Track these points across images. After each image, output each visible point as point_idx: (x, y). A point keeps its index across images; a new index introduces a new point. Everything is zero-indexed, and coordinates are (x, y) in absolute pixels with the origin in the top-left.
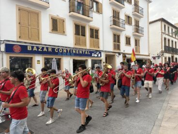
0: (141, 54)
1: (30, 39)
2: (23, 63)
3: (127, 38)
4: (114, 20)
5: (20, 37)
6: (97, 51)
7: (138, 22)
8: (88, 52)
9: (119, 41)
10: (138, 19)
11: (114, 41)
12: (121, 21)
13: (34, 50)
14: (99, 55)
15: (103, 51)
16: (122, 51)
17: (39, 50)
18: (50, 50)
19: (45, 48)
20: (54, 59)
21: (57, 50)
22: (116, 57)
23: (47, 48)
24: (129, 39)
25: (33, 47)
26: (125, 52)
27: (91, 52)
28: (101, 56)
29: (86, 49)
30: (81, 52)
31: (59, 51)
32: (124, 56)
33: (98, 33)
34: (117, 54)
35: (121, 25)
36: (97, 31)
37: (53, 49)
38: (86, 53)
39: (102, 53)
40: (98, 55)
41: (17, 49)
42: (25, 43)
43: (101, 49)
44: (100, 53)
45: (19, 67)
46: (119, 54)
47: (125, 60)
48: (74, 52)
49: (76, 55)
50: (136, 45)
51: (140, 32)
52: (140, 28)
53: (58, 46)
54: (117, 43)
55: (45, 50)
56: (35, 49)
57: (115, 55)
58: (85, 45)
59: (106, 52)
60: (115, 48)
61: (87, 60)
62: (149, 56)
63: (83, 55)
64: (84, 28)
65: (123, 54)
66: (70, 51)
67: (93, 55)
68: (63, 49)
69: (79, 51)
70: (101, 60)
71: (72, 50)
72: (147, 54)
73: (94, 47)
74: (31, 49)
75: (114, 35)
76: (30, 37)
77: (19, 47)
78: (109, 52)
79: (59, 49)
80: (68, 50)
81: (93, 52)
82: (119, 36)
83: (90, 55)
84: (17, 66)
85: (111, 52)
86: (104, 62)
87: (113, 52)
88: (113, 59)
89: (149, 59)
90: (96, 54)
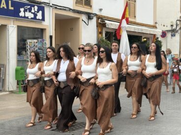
0: (138, 20)
8: (7, 2)
14: (39, 16)
15: (48, 4)
16: (95, 10)
22: (82, 24)
26: (103, 14)
28: (43, 19)
32: (101, 25)
34: (84, 17)
38: (3, 5)
39: (47, 10)
40: (35, 15)
44: (41, 9)
46: (89, 16)
47: (101, 33)
57: (78, 19)
59: (55, 7)
60: (78, 2)
62: (155, 27)
65: (99, 17)
67: (22, 14)
70: (42, 31)
72: (152, 23)
78: (64, 9)
81: (23, 5)
83: (15, 14)
85: (70, 9)
86: (51, 37)
87: (74, 11)
88: (72, 29)
89: (155, 35)
90: (30, 10)
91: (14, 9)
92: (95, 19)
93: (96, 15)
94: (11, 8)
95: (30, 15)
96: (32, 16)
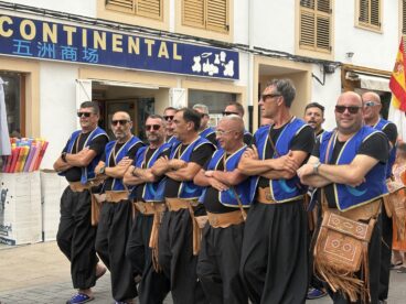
6: (217, 46)
8: (170, 46)
9: (325, 5)
14: (229, 71)
15: (245, 48)
16: (338, 55)
21: (6, 27)
22: (311, 83)
26: (356, 62)
27: (189, 52)
28: (236, 76)
29: (160, 33)
30: (134, 47)
31: (17, 34)
32: (351, 83)
34: (316, 70)
38: (163, 52)
39: (243, 58)
40: (222, 69)
43: (237, 36)
44: (233, 56)
46: (327, 68)
48: (100, 41)
49: (107, 58)
53: (16, 7)
54: (317, 13)
57: (304, 73)
58: (159, 11)
59: (260, 52)
60: (305, 40)
61: (164, 91)
65: (345, 69)
66: (77, 36)
67: (197, 67)
68: (39, 25)
69: (125, 40)
70: (234, 98)
71: (90, 33)
73: (205, 24)
78: (277, 55)
79: (17, 21)
80: (70, 31)
81: (198, 51)
83: (184, 67)
85: (288, 56)
86: (251, 109)
87: (297, 59)
90: (212, 60)
91: (182, 58)
92: (338, 73)
93: (340, 64)
94: (177, 57)
95: (211, 69)
96: (216, 70)
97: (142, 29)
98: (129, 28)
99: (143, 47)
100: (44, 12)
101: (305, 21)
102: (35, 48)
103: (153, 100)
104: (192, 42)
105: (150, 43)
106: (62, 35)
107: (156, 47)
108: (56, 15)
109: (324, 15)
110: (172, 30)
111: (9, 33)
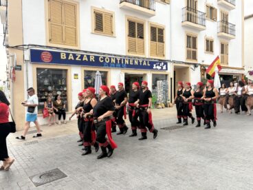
0: (230, 65)
1: (64, 43)
2: (55, 78)
3: (207, 41)
4: (188, 14)
5: (50, 40)
6: (161, 61)
7: (227, 15)
8: (146, 62)
9: (195, 47)
10: (226, 11)
11: (188, 46)
12: (199, 14)
13: (69, 58)
14: (164, 68)
15: (170, 61)
16: (199, 61)
17: (77, 59)
18: (92, 59)
19: (85, 56)
20: (98, 73)
21: (102, 59)
22: (191, 70)
23: (88, 57)
24: (212, 42)
25: (68, 55)
26: (204, 63)
27: (152, 63)
28: (167, 69)
29: (144, 58)
30: (136, 63)
31: (104, 61)
32: (204, 69)
33: (162, 34)
34: (192, 66)
35: (199, 21)
36: (161, 31)
37: (97, 58)
38: (145, 64)
39: (169, 64)
40: (162, 67)
41: (46, 57)
42: (58, 48)
43: (167, 58)
44: (166, 64)
45: (50, 82)
46: (196, 65)
47: (203, 75)
48: (127, 62)
49: (129, 66)
50: (222, 52)
51: (229, 31)
52: (229, 26)
53: (104, 54)
54: (192, 49)
55: (85, 58)
56: (71, 57)
57: (188, 67)
58: (143, 52)
59: (174, 62)
60: (188, 57)
61: (145, 74)
62: (243, 69)
63: (140, 66)
64: (141, 26)
65: (201, 66)
66: (120, 61)
67: (154, 67)
68: (110, 58)
69: (134, 61)
70: (166, 75)
71: (124, 60)
72: (241, 67)
73: (157, 55)
74: (65, 58)
75: (188, 37)
76: (64, 40)
77: (50, 55)
78: (179, 62)
79: (104, 58)
80: (118, 59)
81: (155, 63)
82: (195, 39)
83: (151, 68)
84: (46, 82)
85: (183, 63)
86: (171, 79)
87: (186, 63)
88: (185, 74)
89: (243, 74)
90: (159, 65)
91: (150, 65)
92: (199, 67)
93: (200, 64)
94: (149, 65)
95: (159, 68)
96: (160, 68)
97: (138, 58)
98: (135, 57)
99: (139, 62)
100: (111, 55)
101: (188, 52)
102: (109, 65)
103: (142, 77)
104: (153, 60)
105: (141, 61)
106: (116, 61)
107: (143, 62)
108: (115, 55)
109: (194, 50)
110: (147, 57)
111: (102, 61)
